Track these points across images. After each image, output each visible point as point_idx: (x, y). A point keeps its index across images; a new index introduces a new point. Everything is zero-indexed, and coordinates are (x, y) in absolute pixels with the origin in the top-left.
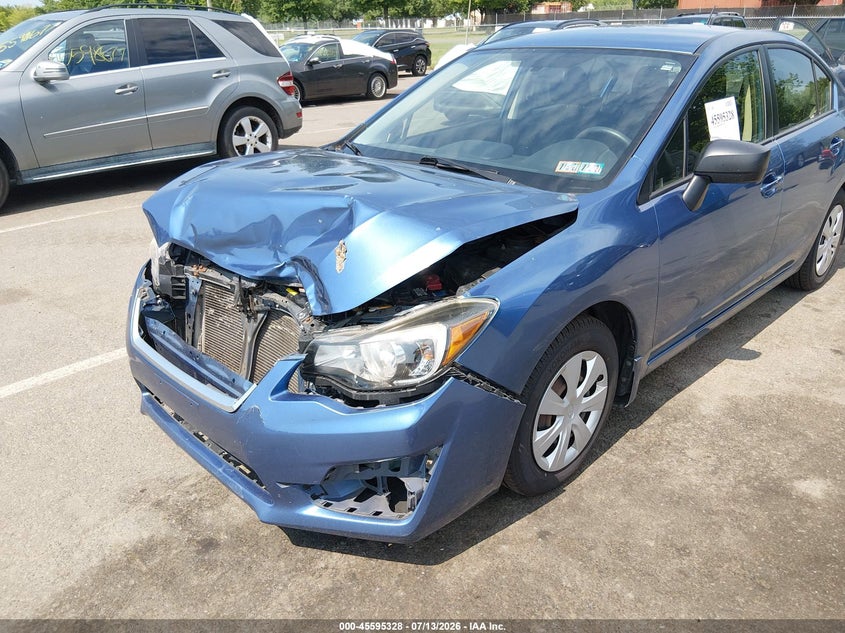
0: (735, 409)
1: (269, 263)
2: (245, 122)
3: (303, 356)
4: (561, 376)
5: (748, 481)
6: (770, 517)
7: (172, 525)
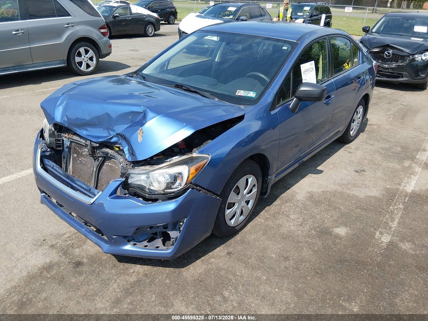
0: (311, 197)
1: (105, 135)
2: (82, 50)
3: (124, 179)
4: (237, 186)
5: (315, 228)
6: (323, 244)
7: (60, 256)
